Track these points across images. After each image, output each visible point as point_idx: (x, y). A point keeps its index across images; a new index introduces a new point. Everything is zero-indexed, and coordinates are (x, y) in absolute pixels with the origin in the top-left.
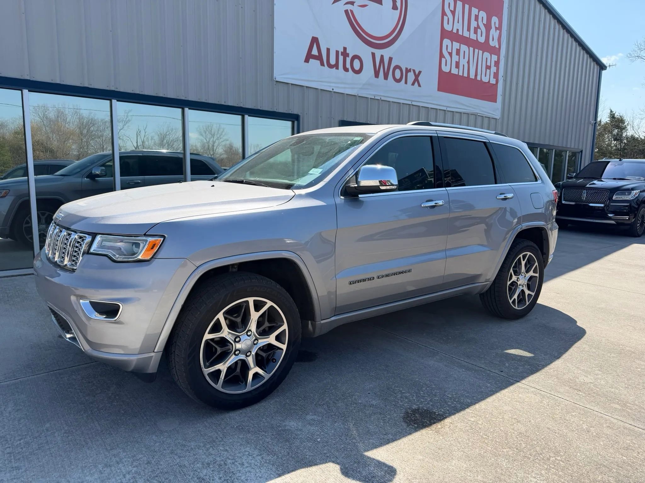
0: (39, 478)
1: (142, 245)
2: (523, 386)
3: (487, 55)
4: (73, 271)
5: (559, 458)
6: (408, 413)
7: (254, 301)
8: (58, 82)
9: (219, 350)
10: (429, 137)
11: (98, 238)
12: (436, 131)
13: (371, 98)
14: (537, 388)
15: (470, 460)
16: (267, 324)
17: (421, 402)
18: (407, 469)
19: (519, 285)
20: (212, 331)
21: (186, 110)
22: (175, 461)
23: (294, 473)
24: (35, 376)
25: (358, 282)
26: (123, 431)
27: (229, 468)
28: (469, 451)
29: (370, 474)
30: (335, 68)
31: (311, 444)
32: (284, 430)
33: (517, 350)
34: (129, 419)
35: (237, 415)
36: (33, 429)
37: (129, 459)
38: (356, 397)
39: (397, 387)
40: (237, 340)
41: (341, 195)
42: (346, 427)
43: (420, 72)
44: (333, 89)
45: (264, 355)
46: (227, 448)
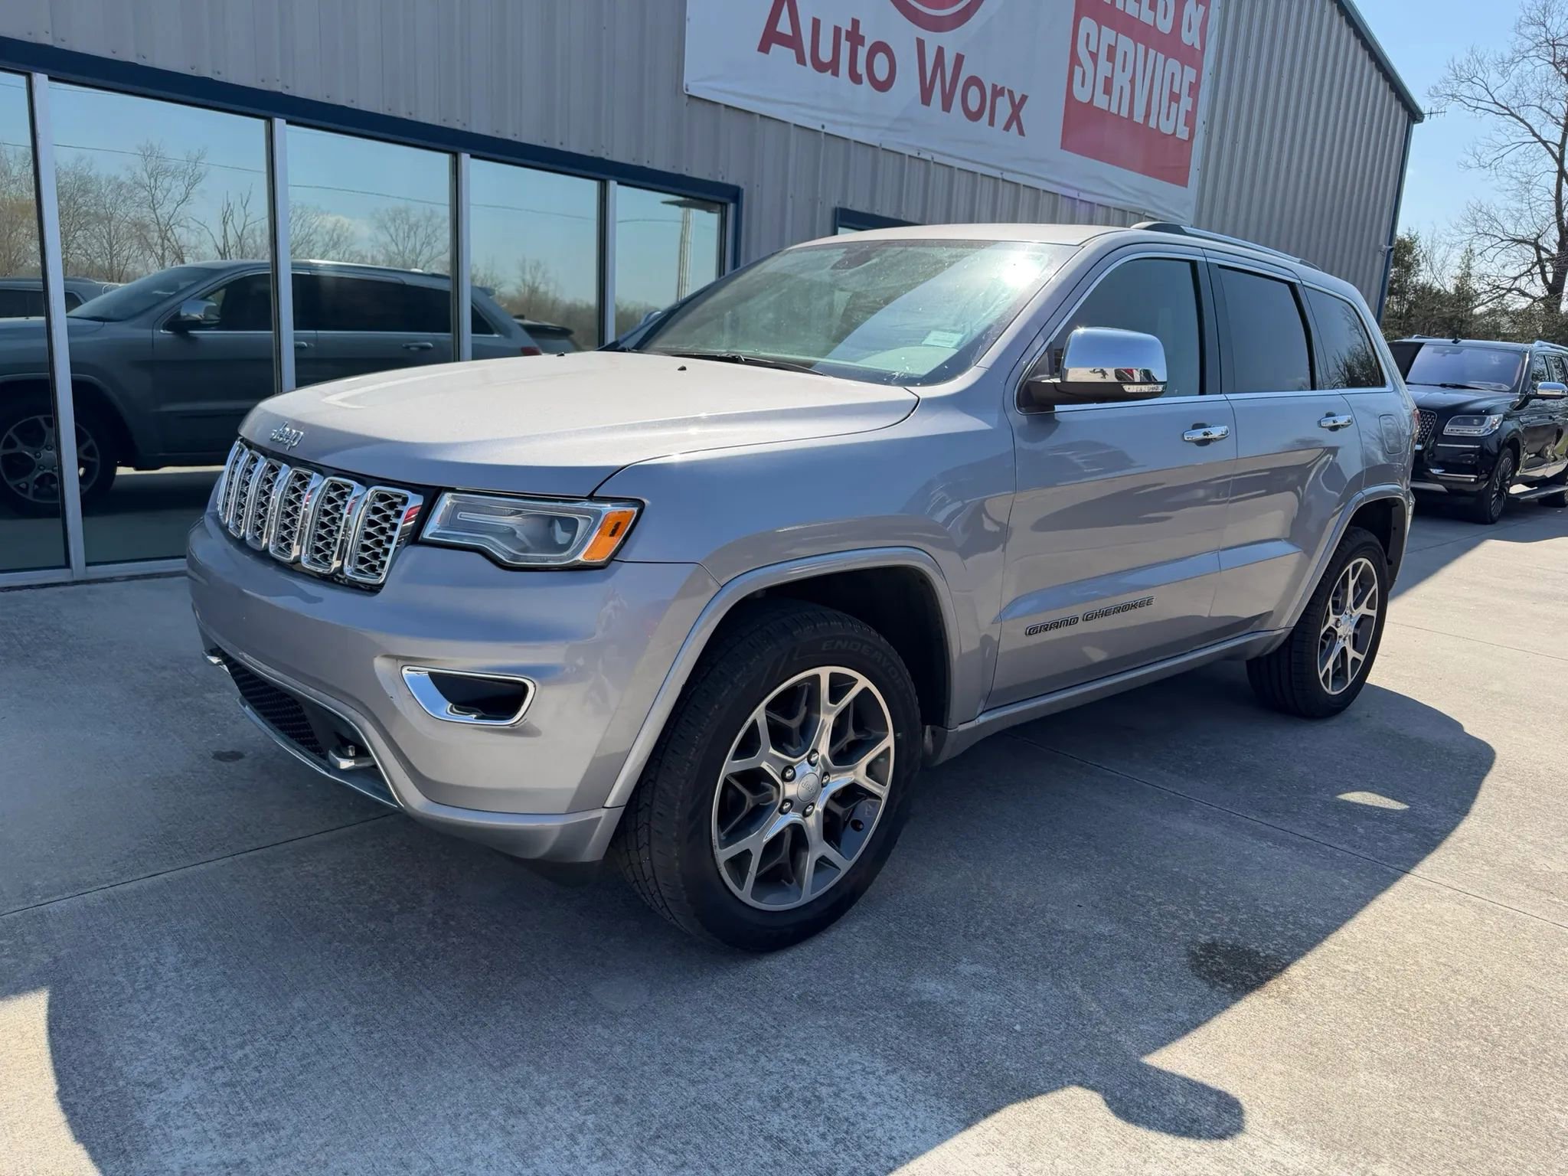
1: (582, 526)
2: (1423, 884)
3: (1174, 65)
4: (375, 589)
6: (1195, 954)
9: (750, 799)
10: (1188, 264)
11: (447, 500)
12: (1202, 248)
13: (910, 156)
14: (1456, 888)
16: (851, 735)
17: (1213, 927)
18: (1262, 1097)
19: (1339, 637)
20: (740, 753)
21: (464, 158)
22: (685, 1094)
23: (997, 1116)
25: (1045, 629)
26: (511, 1014)
27: (832, 1108)
29: (1181, 1113)
30: (830, 71)
31: (1004, 1039)
32: (921, 1004)
33: (1365, 793)
35: (784, 966)
36: (264, 1014)
37: (563, 1093)
38: (1054, 916)
39: (1139, 889)
40: (788, 773)
41: (1019, 408)
42: (1066, 992)
43: (1024, 98)
44: (823, 127)
46: (802, 1054)
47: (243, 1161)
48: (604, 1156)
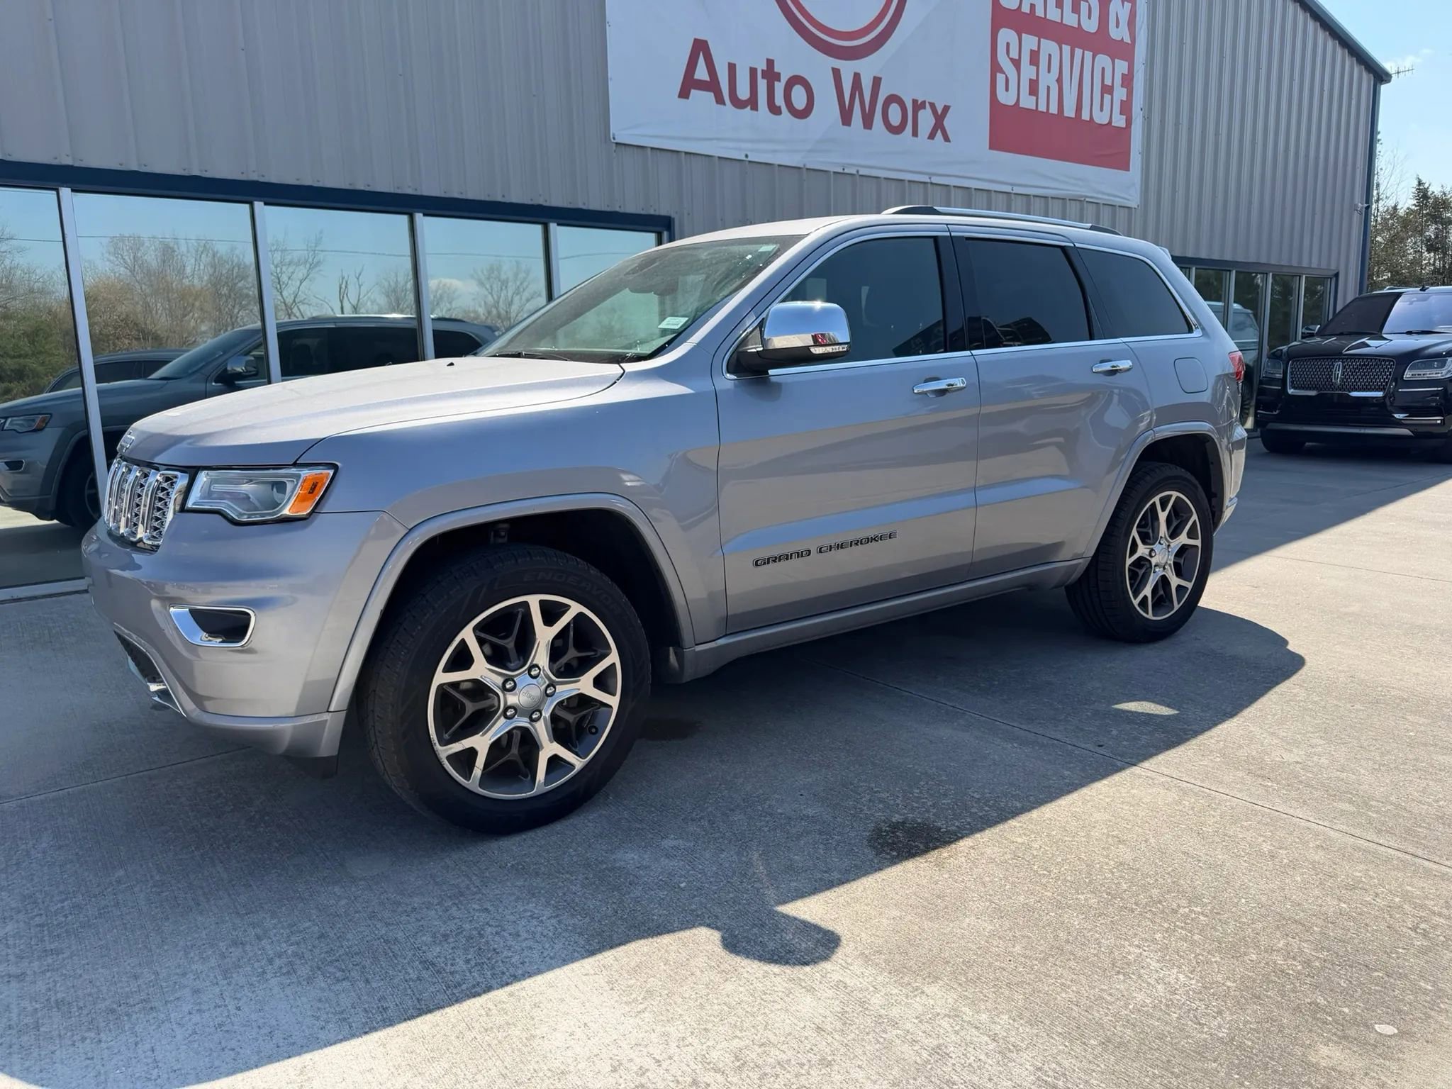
0: (97, 969)
1: (289, 487)
2: (1143, 774)
3: (1103, 60)
4: (155, 549)
5: (1199, 909)
6: (880, 830)
7: (541, 602)
8: (134, 167)
9: (470, 707)
10: (932, 240)
11: (203, 477)
12: (947, 224)
13: (835, 173)
14: (1174, 776)
15: (1002, 917)
16: (572, 654)
17: (913, 809)
19: (1155, 566)
20: (452, 667)
21: (419, 217)
22: (377, 932)
23: (622, 948)
24: (100, 783)
25: (775, 561)
26: (275, 879)
27: (487, 942)
28: (1003, 900)
29: (782, 946)
30: (749, 107)
31: (665, 893)
32: (612, 869)
33: (1142, 702)
34: (288, 858)
35: (514, 844)
36: (90, 881)
37: (282, 931)
38: (774, 803)
39: (865, 781)
40: (509, 686)
41: (728, 372)
42: (744, 859)
43: (946, 109)
44: (747, 156)
45: (570, 718)
46: (488, 905)
47: (23, 974)
48: (288, 972)
